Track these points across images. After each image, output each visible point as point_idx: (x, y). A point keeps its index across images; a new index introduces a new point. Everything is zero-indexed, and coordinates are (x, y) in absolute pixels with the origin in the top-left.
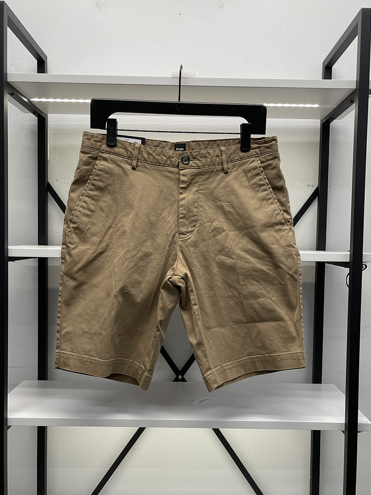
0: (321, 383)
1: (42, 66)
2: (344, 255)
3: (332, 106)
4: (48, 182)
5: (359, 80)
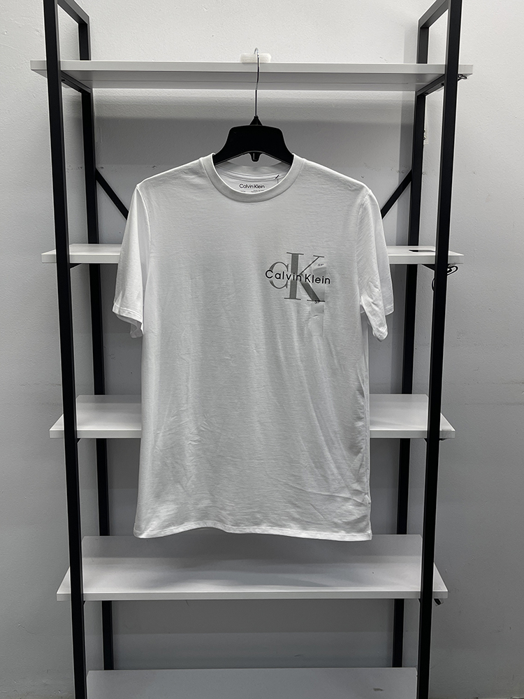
0: (411, 393)
3: (423, 84)
4: (97, 170)
5: (447, 64)
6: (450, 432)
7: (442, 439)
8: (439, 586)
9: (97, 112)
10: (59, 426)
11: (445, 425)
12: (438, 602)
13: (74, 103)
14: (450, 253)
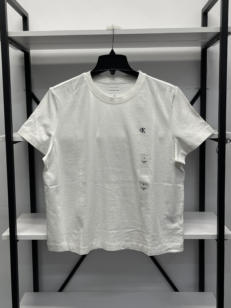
0: (204, 211)
3: (207, 40)
4: (32, 93)
5: (221, 26)
7: (225, 240)
9: (32, 62)
10: (7, 233)
11: (227, 231)
13: (21, 58)
14: (227, 132)
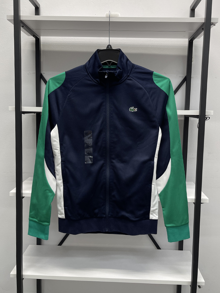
1: (37, 10)
2: (197, 112)
3: (193, 31)
4: (41, 74)
5: (205, 17)
6: (206, 200)
7: (202, 203)
8: (201, 279)
10: (14, 191)
11: (203, 196)
12: (200, 287)
14: (206, 111)
